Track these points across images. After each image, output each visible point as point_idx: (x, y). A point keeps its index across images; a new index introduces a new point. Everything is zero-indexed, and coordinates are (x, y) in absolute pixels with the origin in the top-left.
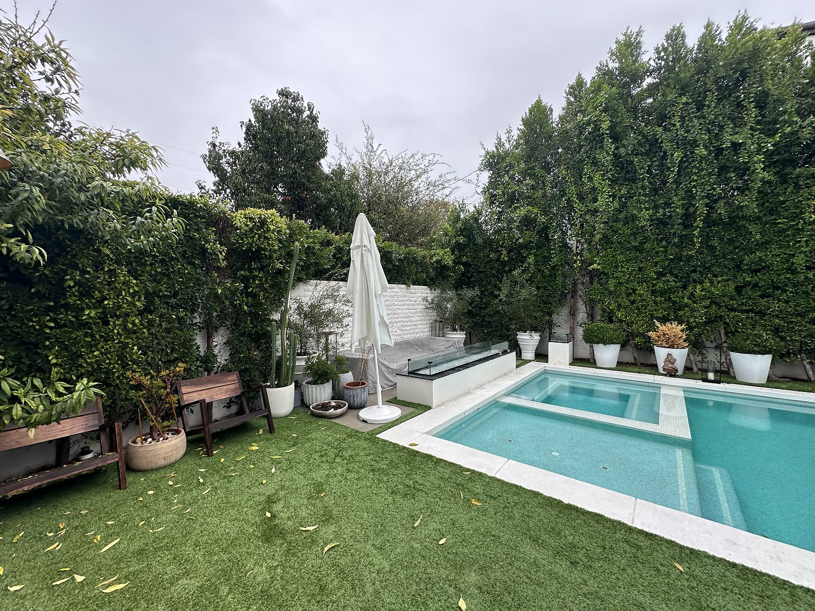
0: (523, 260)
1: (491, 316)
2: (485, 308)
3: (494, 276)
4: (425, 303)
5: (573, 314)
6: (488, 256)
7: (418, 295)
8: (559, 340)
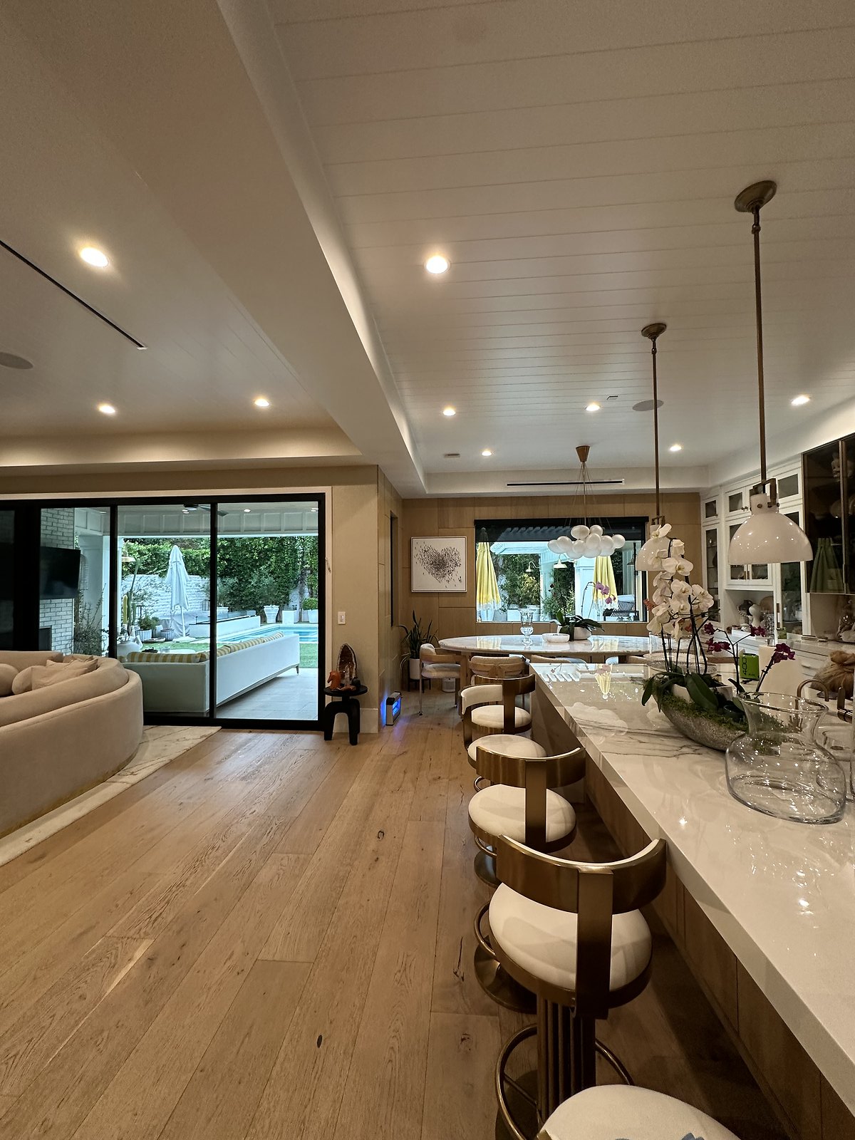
0: (268, 559)
1: (247, 596)
2: (243, 591)
3: (249, 568)
4: (198, 587)
5: (301, 593)
6: (245, 555)
7: (193, 581)
8: (289, 609)
